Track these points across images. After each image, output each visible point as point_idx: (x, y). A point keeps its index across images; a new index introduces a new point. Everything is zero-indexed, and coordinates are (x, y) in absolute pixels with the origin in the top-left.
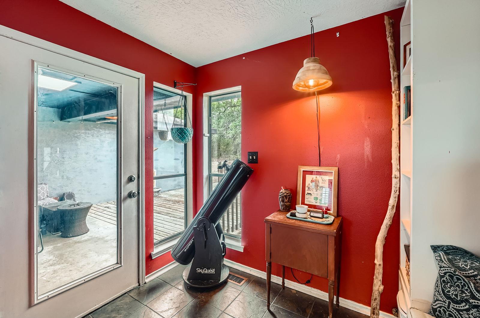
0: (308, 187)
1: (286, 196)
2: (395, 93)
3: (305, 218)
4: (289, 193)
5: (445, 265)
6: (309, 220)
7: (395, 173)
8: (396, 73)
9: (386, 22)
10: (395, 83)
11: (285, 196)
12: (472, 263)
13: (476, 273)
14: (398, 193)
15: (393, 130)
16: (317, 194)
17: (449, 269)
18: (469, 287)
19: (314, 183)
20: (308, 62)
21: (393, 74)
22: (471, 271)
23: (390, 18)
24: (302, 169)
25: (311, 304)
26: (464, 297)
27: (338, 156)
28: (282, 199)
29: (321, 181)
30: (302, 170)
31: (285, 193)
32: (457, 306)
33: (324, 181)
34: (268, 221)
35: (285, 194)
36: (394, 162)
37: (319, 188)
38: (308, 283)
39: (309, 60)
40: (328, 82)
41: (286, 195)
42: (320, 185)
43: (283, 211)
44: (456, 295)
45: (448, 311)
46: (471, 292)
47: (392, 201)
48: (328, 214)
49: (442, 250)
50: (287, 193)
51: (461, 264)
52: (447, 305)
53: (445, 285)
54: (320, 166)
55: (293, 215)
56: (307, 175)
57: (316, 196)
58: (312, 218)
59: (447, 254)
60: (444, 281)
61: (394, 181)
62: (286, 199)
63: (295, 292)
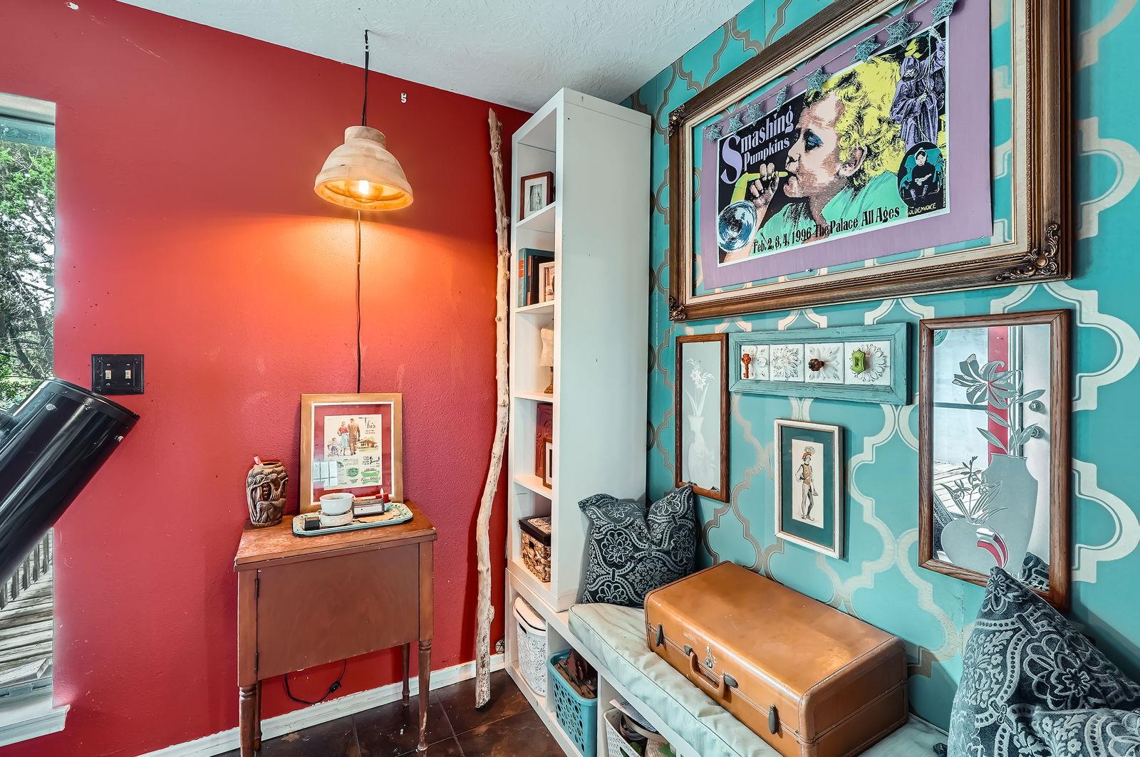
0: (331, 447)
1: (275, 482)
2: (504, 254)
3: (346, 525)
4: (282, 471)
5: (604, 523)
6: (356, 525)
7: (501, 398)
8: (505, 220)
9: (492, 121)
10: (503, 238)
11: (273, 481)
12: (624, 509)
13: (632, 519)
14: (506, 433)
15: (500, 320)
16: (356, 462)
17: (609, 525)
18: (631, 540)
19: (346, 436)
20: (363, 135)
21: (501, 222)
22: (628, 519)
23: (499, 118)
24: (313, 402)
25: (351, 734)
26: (628, 555)
27: (402, 368)
28: (263, 491)
29: (363, 429)
30: (313, 405)
31: (272, 472)
32: (622, 571)
33: (371, 427)
34: (247, 565)
35: (274, 476)
36: (501, 377)
37: (359, 445)
38: (334, 690)
39: (366, 133)
40: (403, 195)
41: (277, 478)
42: (363, 436)
43: (264, 527)
44: (621, 557)
45: (613, 583)
46: (633, 544)
47: (497, 449)
48: (389, 501)
49: (593, 504)
50: (279, 473)
51: (616, 515)
52: (611, 576)
53: (606, 550)
54: (359, 392)
55: (312, 525)
56: (327, 418)
57: (352, 466)
58: (362, 519)
59: (599, 507)
60: (604, 545)
61: (501, 412)
62: (277, 490)
63: (296, 736)
